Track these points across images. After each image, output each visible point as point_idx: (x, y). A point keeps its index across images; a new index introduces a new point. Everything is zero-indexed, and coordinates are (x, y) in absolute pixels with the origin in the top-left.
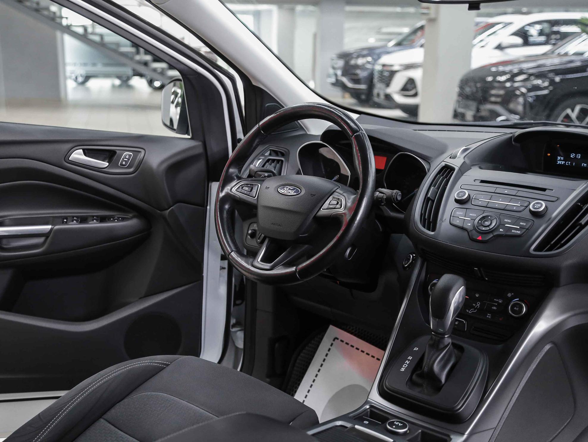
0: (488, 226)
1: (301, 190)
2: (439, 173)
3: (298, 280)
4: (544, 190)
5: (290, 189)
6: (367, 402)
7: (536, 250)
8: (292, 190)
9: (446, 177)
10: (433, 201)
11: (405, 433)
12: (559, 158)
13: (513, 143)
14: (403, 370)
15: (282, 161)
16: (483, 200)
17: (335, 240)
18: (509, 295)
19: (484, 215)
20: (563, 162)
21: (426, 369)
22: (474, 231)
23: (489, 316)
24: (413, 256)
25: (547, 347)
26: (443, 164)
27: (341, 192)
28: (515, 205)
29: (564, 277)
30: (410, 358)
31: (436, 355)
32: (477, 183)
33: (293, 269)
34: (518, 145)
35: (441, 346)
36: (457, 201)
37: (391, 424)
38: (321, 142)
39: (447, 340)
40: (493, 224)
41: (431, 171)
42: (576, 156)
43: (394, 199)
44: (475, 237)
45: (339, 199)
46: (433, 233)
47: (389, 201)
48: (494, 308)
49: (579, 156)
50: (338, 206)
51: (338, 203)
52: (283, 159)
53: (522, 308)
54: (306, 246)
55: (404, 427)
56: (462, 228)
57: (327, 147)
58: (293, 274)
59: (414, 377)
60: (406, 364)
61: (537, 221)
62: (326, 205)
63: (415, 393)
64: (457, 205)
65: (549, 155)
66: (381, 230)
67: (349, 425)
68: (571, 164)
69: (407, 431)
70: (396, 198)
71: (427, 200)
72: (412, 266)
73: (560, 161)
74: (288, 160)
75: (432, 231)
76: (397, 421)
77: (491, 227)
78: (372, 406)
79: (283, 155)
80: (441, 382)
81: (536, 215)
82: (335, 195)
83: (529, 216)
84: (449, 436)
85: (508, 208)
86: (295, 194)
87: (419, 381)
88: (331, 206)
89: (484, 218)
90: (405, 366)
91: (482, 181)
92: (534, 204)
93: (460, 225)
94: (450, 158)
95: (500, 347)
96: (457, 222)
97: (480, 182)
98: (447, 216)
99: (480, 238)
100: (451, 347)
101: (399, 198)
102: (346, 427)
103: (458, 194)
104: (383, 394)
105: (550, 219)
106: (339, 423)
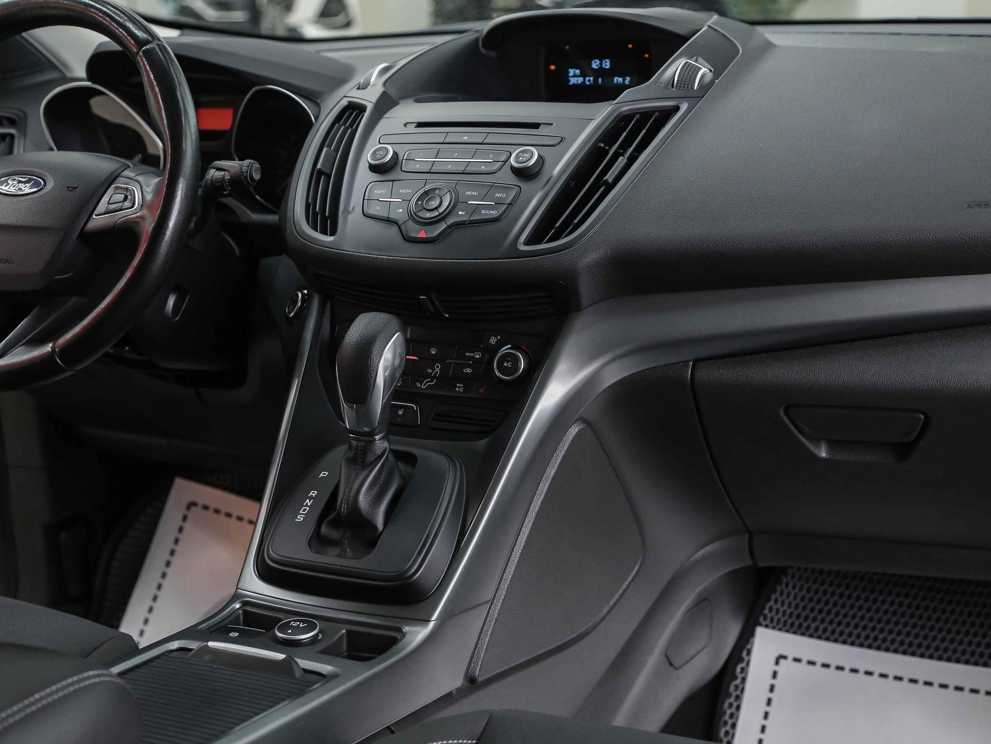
0: (436, 209)
1: (45, 183)
2: (337, 119)
3: (60, 370)
4: (536, 126)
5: (20, 182)
6: (235, 597)
7: (528, 242)
8: (25, 182)
9: (351, 126)
10: (329, 176)
11: (314, 640)
12: (572, 72)
13: (483, 50)
14: (300, 518)
15: (12, 137)
16: (422, 160)
17: (128, 274)
18: (493, 340)
19: (427, 188)
20: (580, 80)
21: (344, 509)
22: (410, 223)
23: (459, 388)
24: (303, 295)
25: (574, 430)
26: (344, 102)
27: (132, 175)
28: (483, 161)
29: (586, 289)
30: (313, 493)
31: (361, 477)
32: (411, 129)
33: (48, 348)
34: (493, 54)
35: (370, 458)
36: (374, 168)
37: (284, 628)
38: (88, 84)
39: (380, 444)
40: (445, 204)
41: (321, 118)
42: (601, 64)
43: (246, 178)
44: (413, 234)
45: (127, 189)
46: (331, 239)
47: (238, 184)
48: (469, 370)
49: (607, 64)
50: (127, 204)
51: (126, 198)
52: (13, 131)
53: (517, 360)
54: (74, 299)
55: (312, 627)
56: (388, 221)
57: (103, 94)
58: (47, 360)
59: (324, 529)
60: (307, 506)
61: (525, 186)
62: (102, 206)
63: (329, 559)
64: (375, 177)
65: (553, 67)
66: (238, 253)
67: (194, 645)
68: (596, 80)
69: (317, 635)
70: (251, 176)
71: (317, 175)
72: (302, 315)
73: (575, 77)
74: (23, 132)
75: (331, 235)
76: (296, 621)
77: (441, 210)
78: (245, 603)
79: (12, 122)
80: (376, 528)
81: (524, 174)
82: (120, 183)
83: (512, 179)
84: (399, 630)
85: (470, 169)
86: (36, 189)
87: (334, 534)
88: (113, 207)
89: (426, 193)
90: (304, 510)
91: (420, 125)
92: (520, 152)
93: (384, 214)
94: (358, 88)
95: (483, 443)
96: (376, 209)
97: (416, 127)
98: (356, 200)
99: (422, 235)
100: (391, 457)
101: (257, 176)
102: (191, 650)
103: (374, 154)
104: (267, 574)
105: (549, 179)
106: (175, 645)
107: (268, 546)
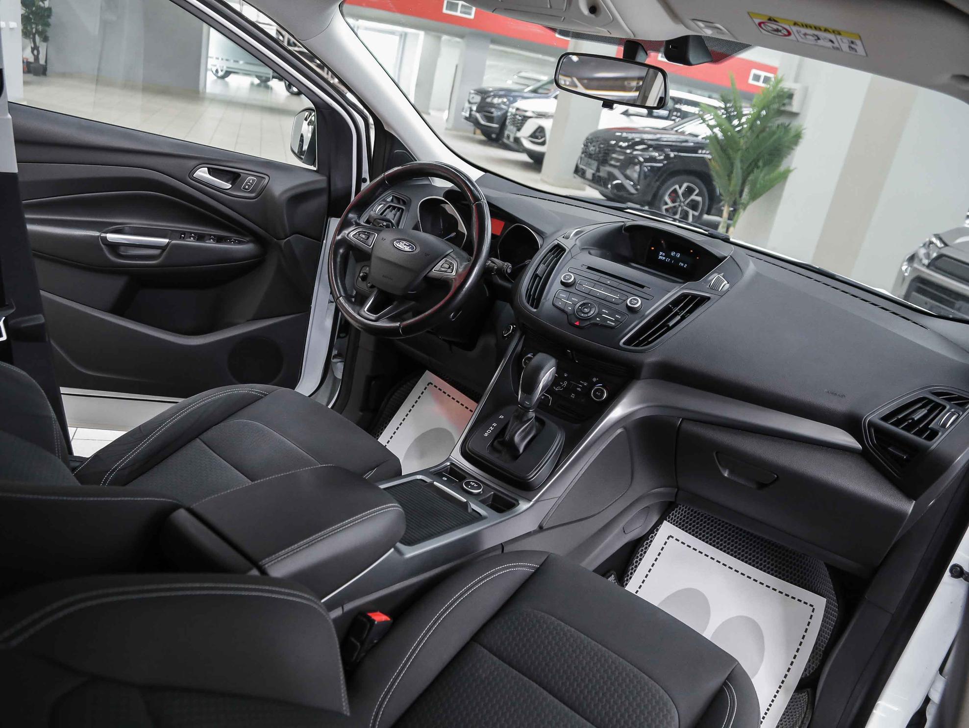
0: (587, 313)
2: (550, 251)
3: (401, 335)
4: (642, 287)
5: (405, 245)
6: (448, 459)
7: (624, 343)
8: (407, 246)
9: (556, 256)
10: (541, 278)
11: (479, 494)
12: (661, 253)
13: (623, 231)
14: (486, 435)
15: (403, 210)
16: (587, 286)
17: (441, 303)
18: (594, 380)
19: (585, 302)
20: (664, 258)
21: (507, 438)
22: (573, 316)
23: (573, 396)
24: (513, 327)
25: (619, 431)
26: (556, 242)
27: (455, 257)
28: (615, 297)
29: (645, 372)
30: (495, 425)
31: (518, 427)
32: (584, 268)
33: (398, 324)
34: (628, 234)
35: (525, 419)
36: (562, 283)
37: (468, 484)
38: (443, 199)
39: (532, 414)
40: (592, 312)
41: (543, 248)
42: (676, 254)
43: (504, 271)
44: (573, 322)
45: (451, 263)
46: (535, 310)
47: (500, 272)
48: (579, 389)
49: (678, 255)
50: (449, 270)
51: (449, 268)
52: (404, 208)
53: (603, 393)
54: (413, 303)
55: (479, 488)
56: (563, 311)
57: (447, 203)
58: (397, 328)
59: (496, 443)
60: (490, 429)
61: (630, 315)
62: (438, 267)
63: (493, 458)
64: (563, 287)
65: (653, 248)
66: (487, 295)
67: (428, 480)
68: (671, 261)
69: (481, 492)
70: (507, 271)
71: (535, 276)
72: (511, 336)
73: (661, 256)
74: (408, 210)
75: (535, 309)
76: (473, 482)
77: (589, 315)
78: (452, 464)
79: (404, 203)
80: (519, 451)
81: (631, 310)
82: (448, 259)
83: (625, 310)
84: (517, 501)
85: (607, 299)
86: (411, 250)
87: (499, 447)
88: (443, 269)
89: (584, 304)
90: (489, 431)
91: (589, 268)
92: (632, 299)
93: (562, 307)
94: (563, 237)
95: (577, 426)
96: (559, 304)
97: (587, 268)
98: (551, 296)
99: (577, 323)
100: (534, 421)
101: (509, 271)
102: (426, 482)
103: (565, 277)
104: (465, 454)
105: (643, 316)
106: (419, 477)
107: (469, 442)
